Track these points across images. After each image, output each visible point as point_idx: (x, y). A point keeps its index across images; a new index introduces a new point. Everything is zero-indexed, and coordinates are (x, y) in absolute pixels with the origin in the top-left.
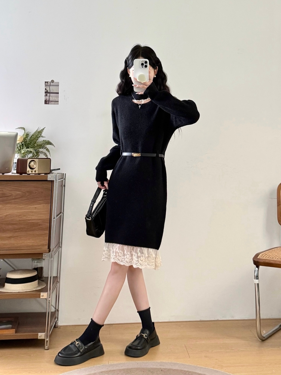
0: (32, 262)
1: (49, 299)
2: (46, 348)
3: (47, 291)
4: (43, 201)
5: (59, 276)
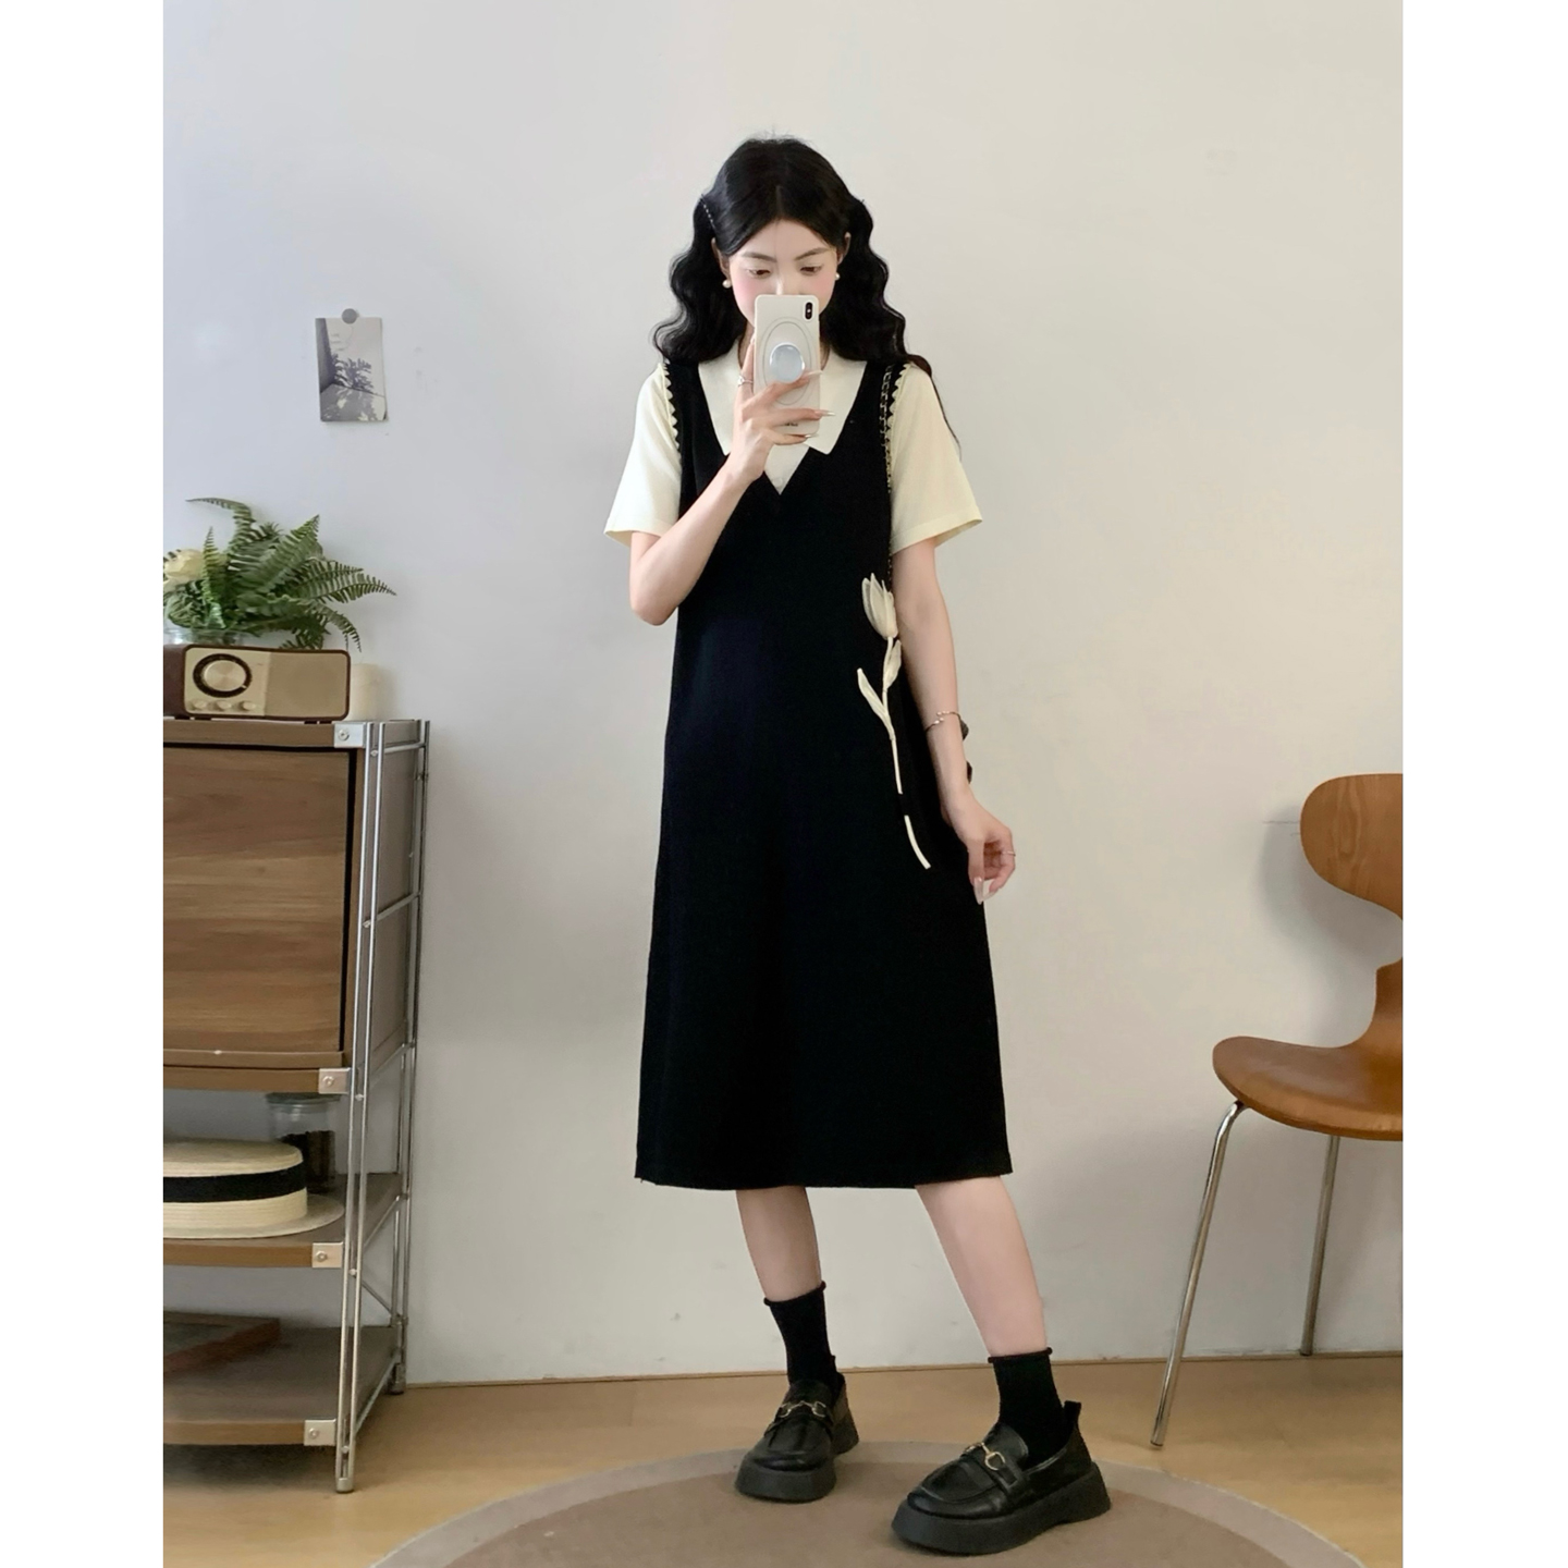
2: (340, 1487)
3: (341, 1237)
4: (305, 842)
5: (405, 1169)
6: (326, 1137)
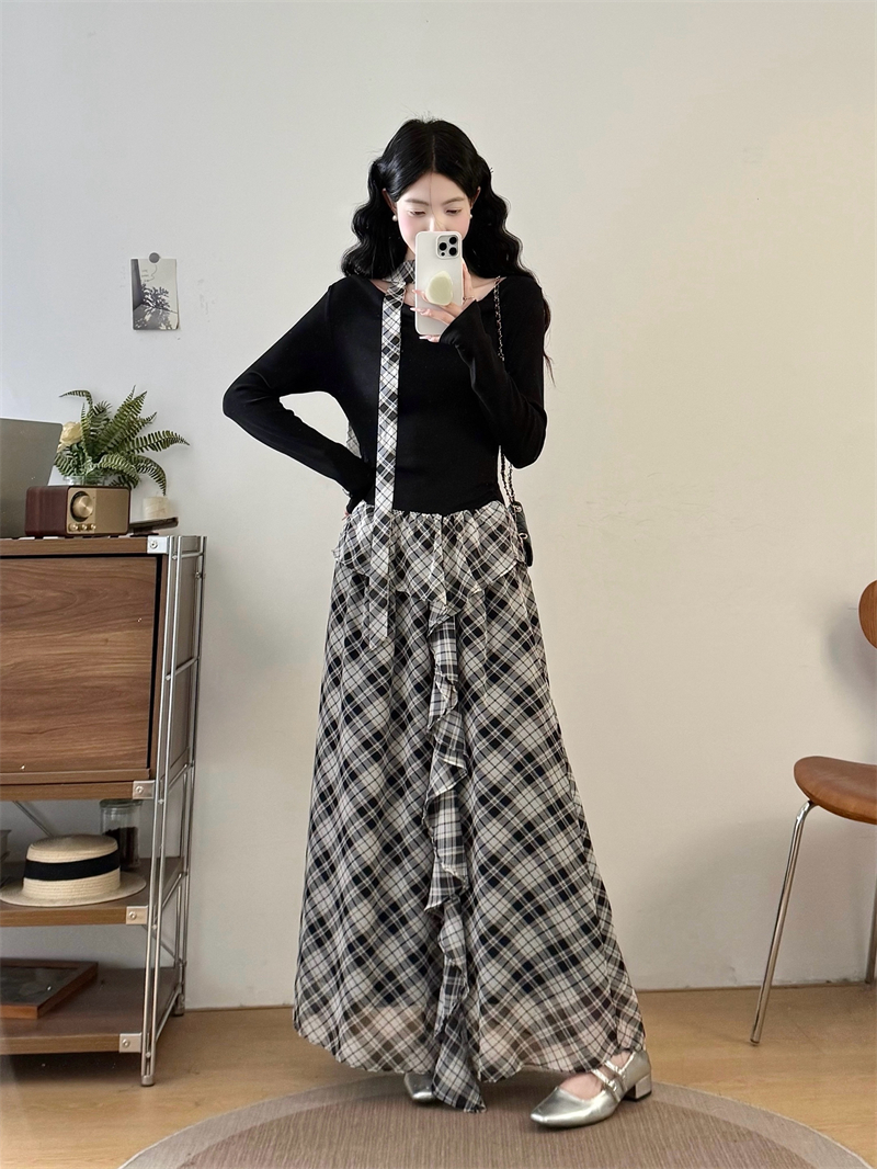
0: (102, 810)
2: (144, 1082)
3: (146, 902)
4: (128, 620)
5: (185, 854)
6: (131, 832)
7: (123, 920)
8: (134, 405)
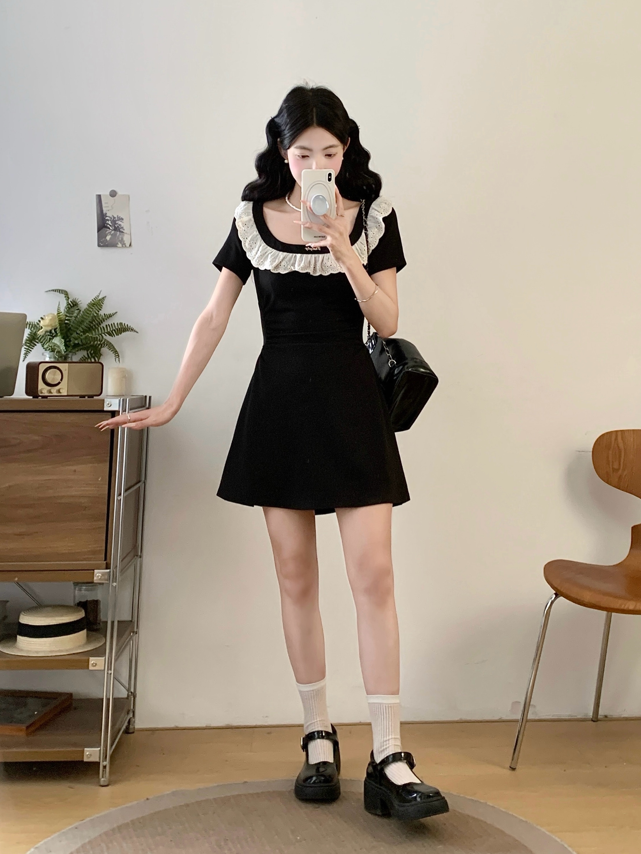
0: (75, 588)
1: (110, 672)
2: (102, 783)
3: (104, 655)
4: (91, 457)
5: (136, 620)
6: (96, 603)
7: (88, 667)
8: (98, 303)
